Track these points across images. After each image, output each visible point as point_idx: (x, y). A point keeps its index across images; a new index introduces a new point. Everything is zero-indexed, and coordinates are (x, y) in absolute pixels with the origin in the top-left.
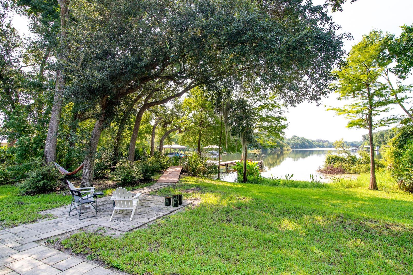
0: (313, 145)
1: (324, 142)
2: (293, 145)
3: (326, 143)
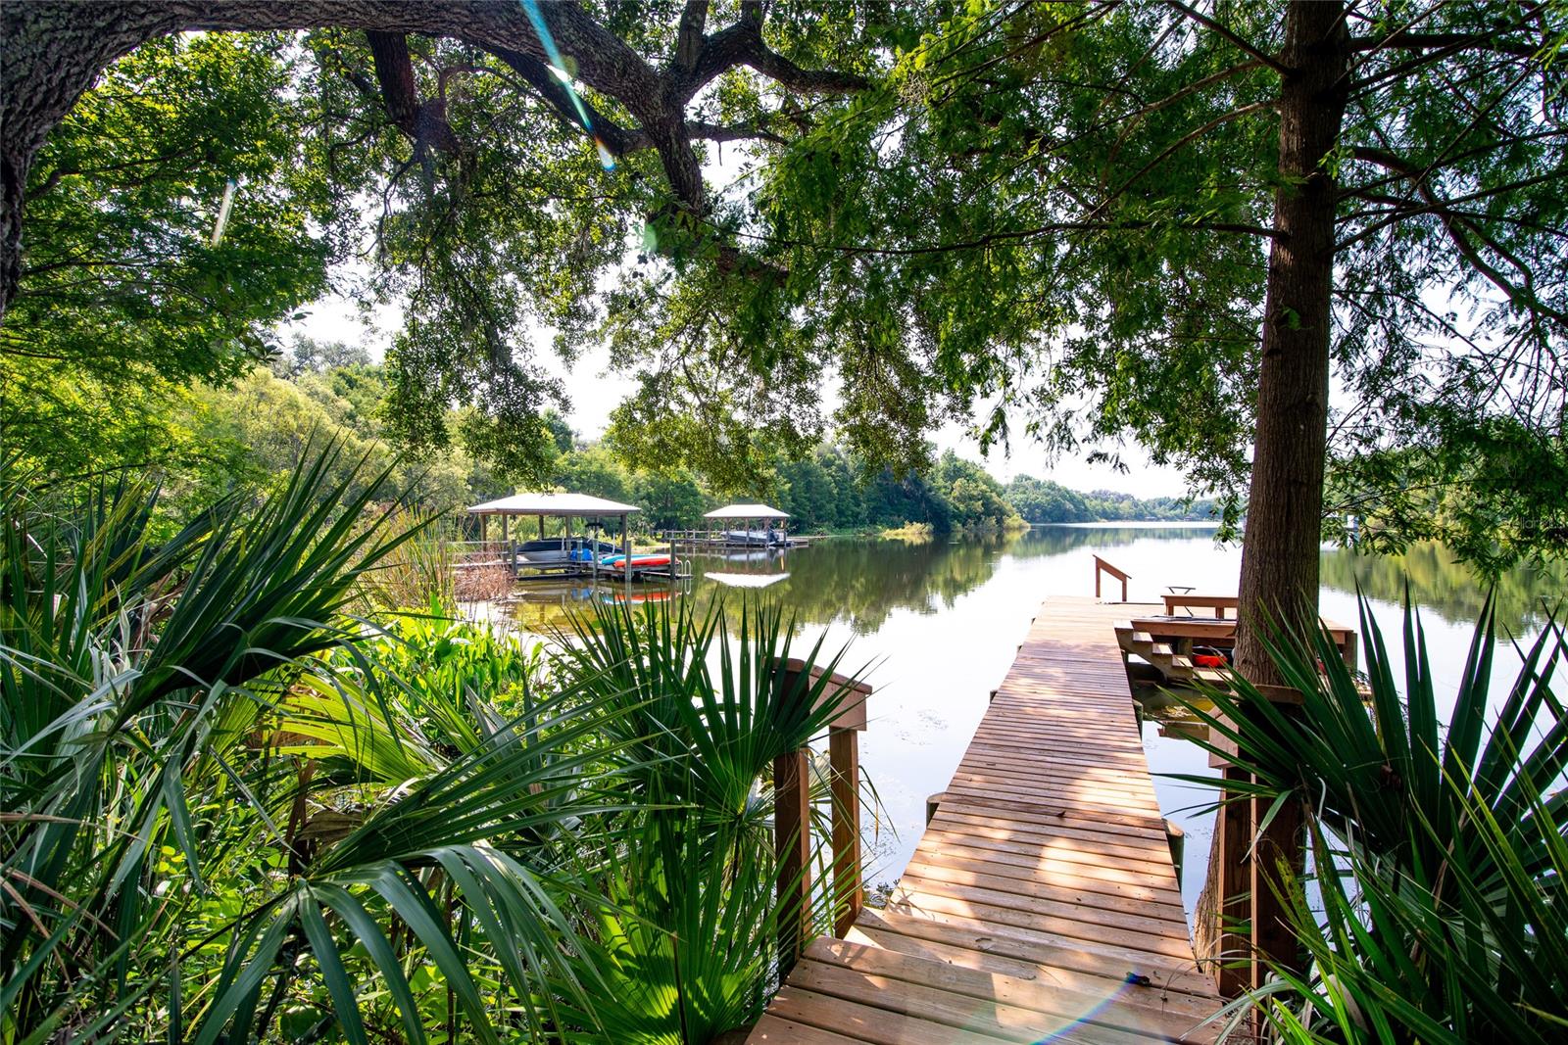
0: (1086, 509)
1: (1118, 501)
2: (1021, 512)
3: (1125, 505)
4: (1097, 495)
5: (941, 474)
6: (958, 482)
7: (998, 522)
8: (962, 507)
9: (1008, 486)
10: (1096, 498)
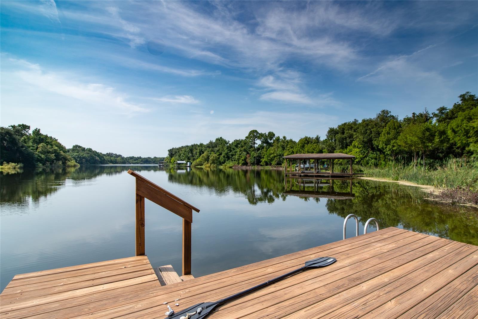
0: (104, 160)
1: (116, 157)
2: (76, 160)
3: (119, 158)
4: (109, 155)
5: (31, 140)
6: (41, 145)
7: (63, 163)
8: (43, 156)
9: (70, 149)
10: (108, 156)
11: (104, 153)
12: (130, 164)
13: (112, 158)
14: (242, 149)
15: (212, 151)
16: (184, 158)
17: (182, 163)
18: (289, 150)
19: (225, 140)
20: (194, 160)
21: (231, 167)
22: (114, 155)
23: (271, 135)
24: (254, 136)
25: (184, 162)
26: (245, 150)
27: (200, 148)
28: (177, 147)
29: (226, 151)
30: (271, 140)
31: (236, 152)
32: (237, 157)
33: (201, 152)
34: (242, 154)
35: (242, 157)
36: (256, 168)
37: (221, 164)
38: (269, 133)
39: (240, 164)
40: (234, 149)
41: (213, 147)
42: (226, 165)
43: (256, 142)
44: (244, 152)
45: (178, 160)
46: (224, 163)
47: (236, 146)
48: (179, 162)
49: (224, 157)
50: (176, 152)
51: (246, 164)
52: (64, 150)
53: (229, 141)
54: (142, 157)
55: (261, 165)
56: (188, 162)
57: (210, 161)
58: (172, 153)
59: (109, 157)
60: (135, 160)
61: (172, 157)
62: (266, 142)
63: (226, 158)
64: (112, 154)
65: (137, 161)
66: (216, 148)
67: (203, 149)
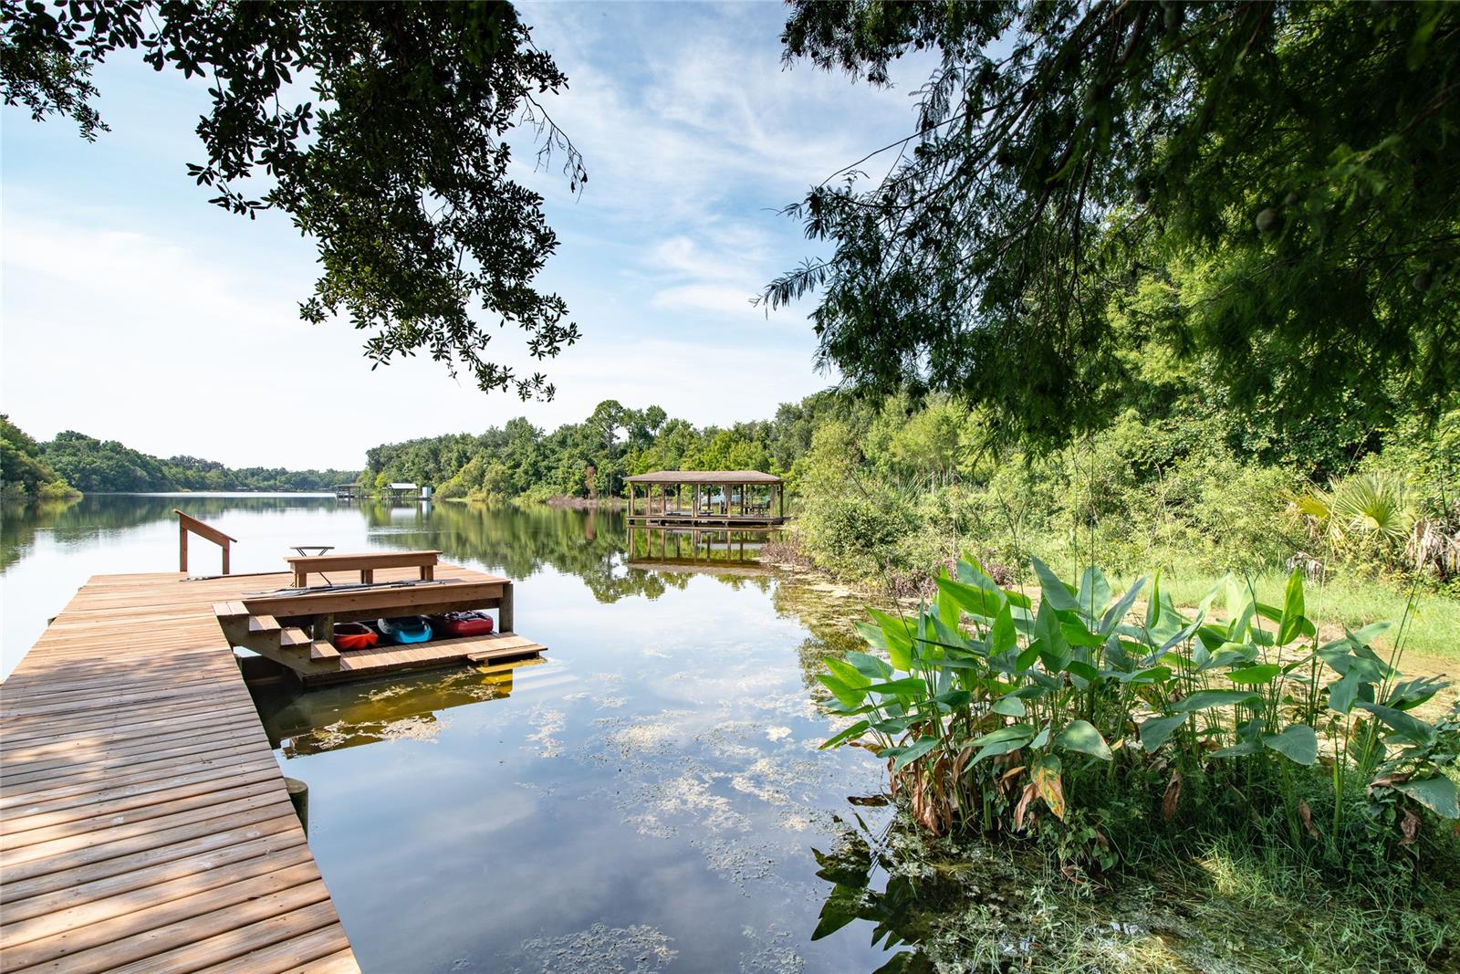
0: (164, 477)
1: (204, 470)
2: (70, 478)
3: (213, 474)
4: (178, 462)
7: (28, 488)
9: (47, 445)
10: (177, 465)
11: (164, 455)
12: (251, 490)
13: (189, 473)
14: (576, 452)
15: (493, 455)
16: (412, 474)
17: (409, 490)
18: (692, 456)
19: (531, 427)
20: (442, 479)
21: (543, 502)
22: (198, 462)
23: (656, 415)
24: (610, 416)
25: (413, 486)
26: (583, 456)
27: (460, 446)
28: (396, 443)
29: (533, 457)
30: (654, 428)
31: (560, 460)
32: (559, 473)
33: (464, 459)
34: (574, 467)
35: (574, 474)
36: (612, 503)
37: (517, 491)
38: (651, 409)
39: (570, 494)
40: (553, 452)
41: (497, 446)
42: (529, 496)
43: (616, 432)
44: (579, 461)
45: (396, 482)
46: (524, 490)
47: (563, 443)
48: (396, 486)
49: (526, 472)
50: (391, 458)
51: (584, 492)
52: (30, 447)
53: (542, 431)
54: (288, 469)
55: (624, 497)
56: (424, 486)
57: (487, 485)
58: (379, 459)
59: (181, 469)
60: (265, 479)
61: (378, 472)
62: (641, 434)
63: (534, 475)
64: (190, 459)
65: (272, 482)
66: (506, 449)
67: (469, 449)
